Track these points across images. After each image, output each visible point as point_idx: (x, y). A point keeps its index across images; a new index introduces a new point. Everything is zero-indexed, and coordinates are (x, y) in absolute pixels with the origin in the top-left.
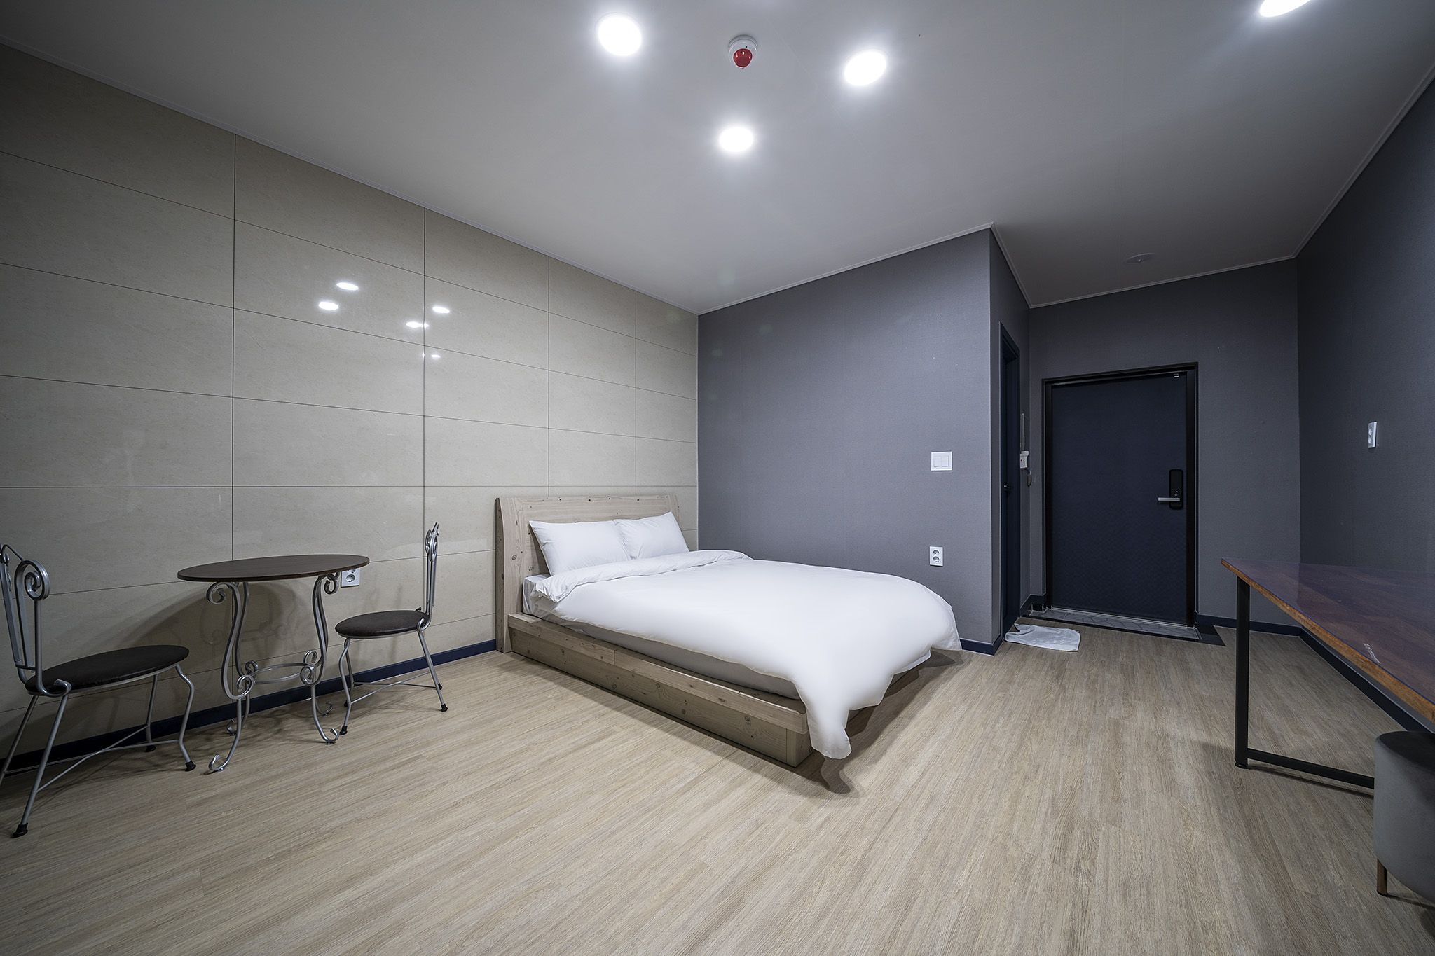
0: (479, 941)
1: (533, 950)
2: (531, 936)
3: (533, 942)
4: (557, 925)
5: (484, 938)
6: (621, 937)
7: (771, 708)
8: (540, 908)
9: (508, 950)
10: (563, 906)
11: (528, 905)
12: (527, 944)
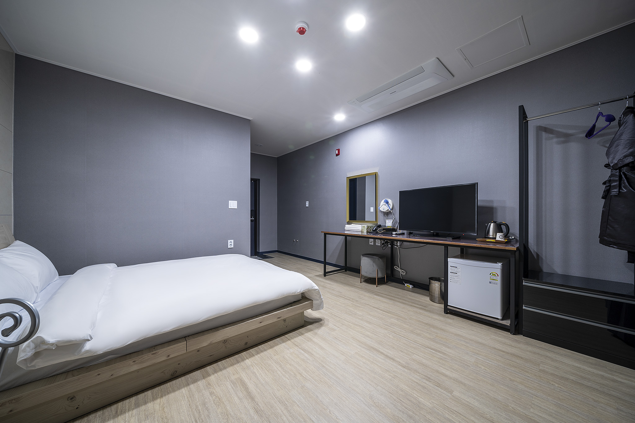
0: (405, 421)
1: (404, 400)
2: (398, 401)
3: (400, 400)
4: (391, 393)
5: (403, 419)
6: (391, 375)
7: (300, 307)
8: (383, 400)
9: (406, 408)
10: (381, 392)
11: (383, 405)
12: (402, 402)
